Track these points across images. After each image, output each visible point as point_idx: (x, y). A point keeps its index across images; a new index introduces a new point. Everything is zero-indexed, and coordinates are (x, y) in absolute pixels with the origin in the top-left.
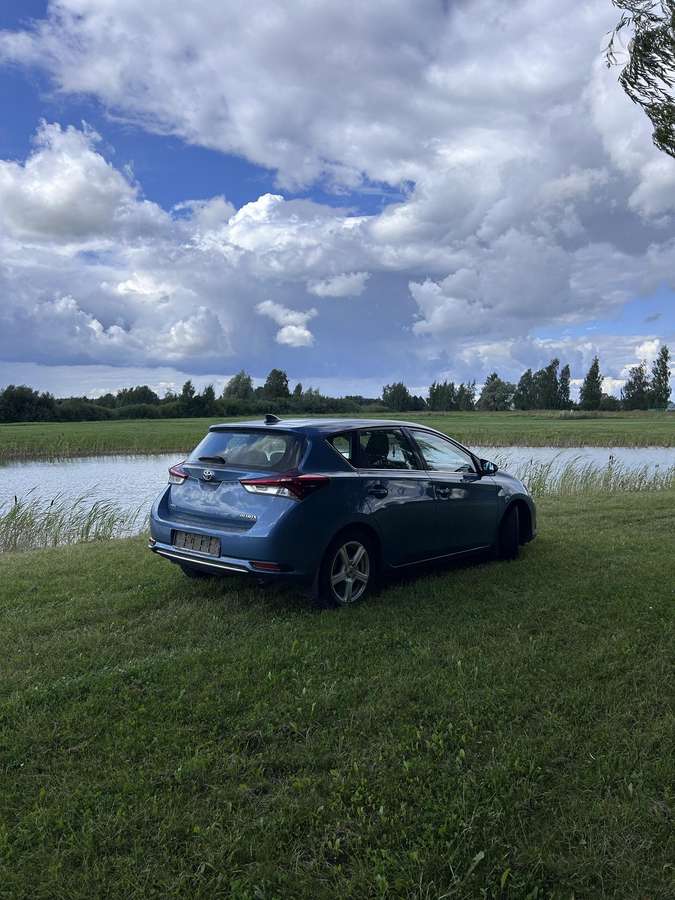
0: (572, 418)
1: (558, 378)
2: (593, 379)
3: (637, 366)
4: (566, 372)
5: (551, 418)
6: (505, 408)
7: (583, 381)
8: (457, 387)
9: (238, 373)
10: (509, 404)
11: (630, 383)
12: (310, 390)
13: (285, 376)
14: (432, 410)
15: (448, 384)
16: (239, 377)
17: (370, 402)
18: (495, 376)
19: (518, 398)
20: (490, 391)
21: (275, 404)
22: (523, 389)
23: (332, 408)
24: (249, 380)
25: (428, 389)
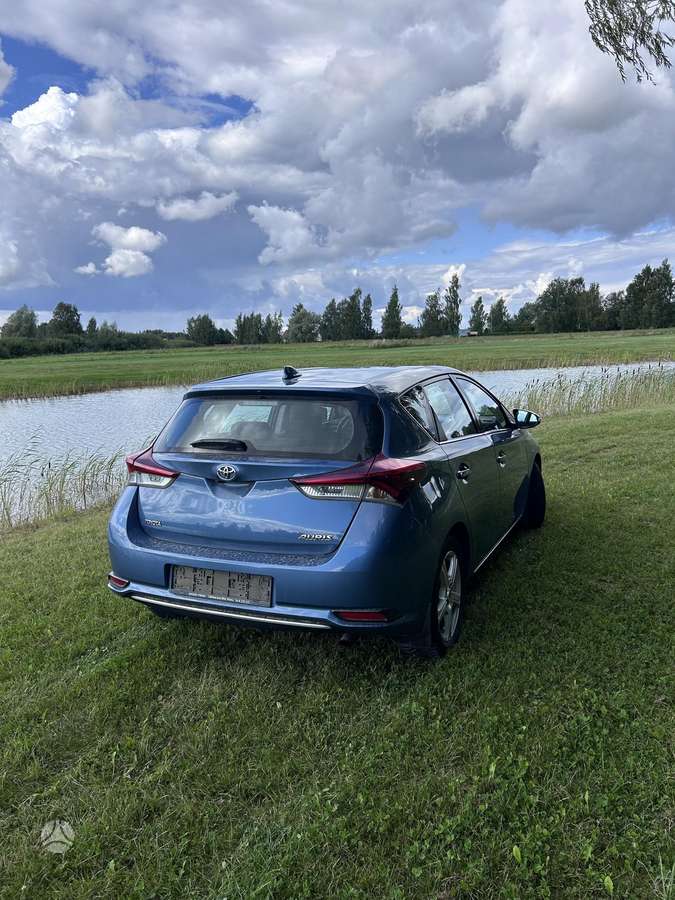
0: (384, 347)
1: (362, 307)
2: (394, 309)
3: (433, 294)
4: (368, 301)
5: (366, 348)
6: (312, 339)
7: (384, 310)
8: (264, 318)
9: (18, 308)
10: (316, 335)
11: (427, 311)
12: (105, 324)
13: (76, 310)
14: (242, 343)
15: (255, 314)
16: (20, 313)
17: (171, 336)
18: (301, 306)
19: (324, 328)
20: (297, 322)
21: (67, 342)
22: (328, 320)
23: (133, 343)
24: (33, 315)
25: (235, 321)
